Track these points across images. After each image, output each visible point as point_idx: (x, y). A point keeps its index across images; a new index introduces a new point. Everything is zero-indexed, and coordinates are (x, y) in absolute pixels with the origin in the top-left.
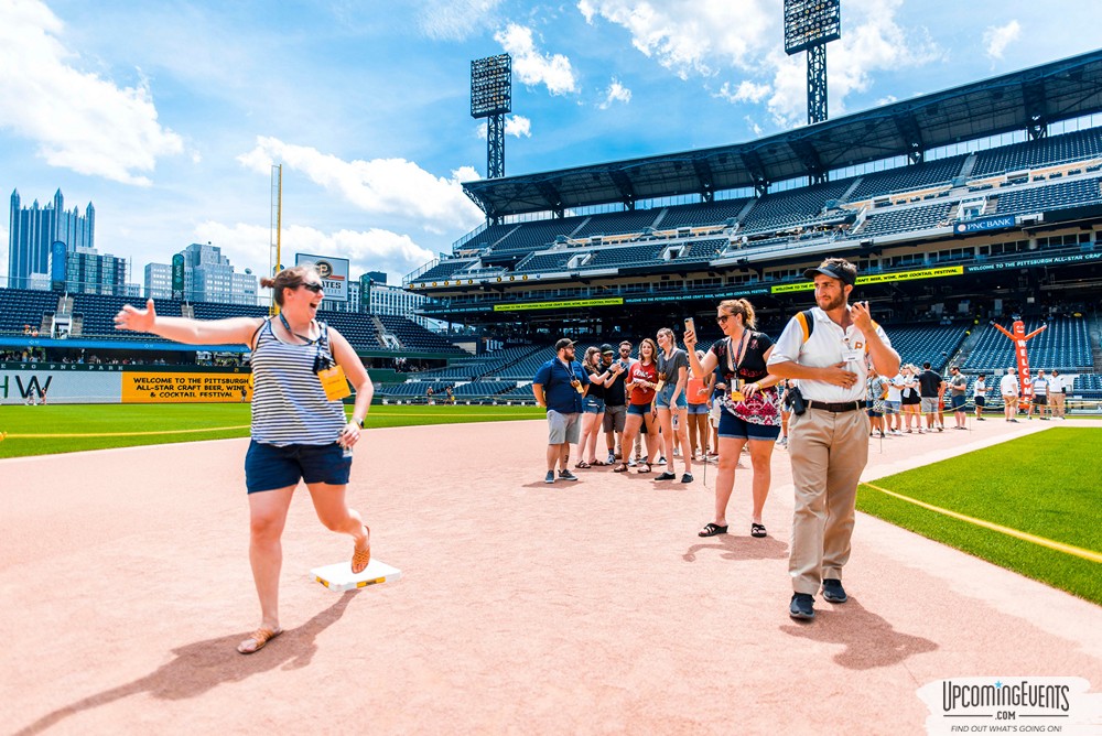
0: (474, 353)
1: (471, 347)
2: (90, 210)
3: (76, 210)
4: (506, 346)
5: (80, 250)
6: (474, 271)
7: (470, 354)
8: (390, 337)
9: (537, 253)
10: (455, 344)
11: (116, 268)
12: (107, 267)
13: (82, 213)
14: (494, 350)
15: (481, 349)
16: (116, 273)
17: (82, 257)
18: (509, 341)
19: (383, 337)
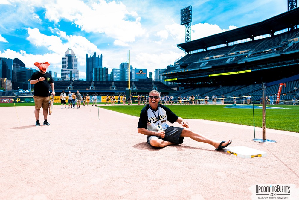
0: (176, 90)
1: (175, 89)
2: (101, 56)
3: (99, 56)
4: (185, 89)
5: (99, 67)
6: (178, 69)
7: (175, 91)
8: (155, 87)
9: (194, 63)
10: (172, 88)
11: (106, 71)
12: (104, 70)
13: (100, 57)
14: (182, 89)
15: (178, 89)
16: (106, 72)
17: (99, 69)
18: (186, 87)
19: (154, 87)
